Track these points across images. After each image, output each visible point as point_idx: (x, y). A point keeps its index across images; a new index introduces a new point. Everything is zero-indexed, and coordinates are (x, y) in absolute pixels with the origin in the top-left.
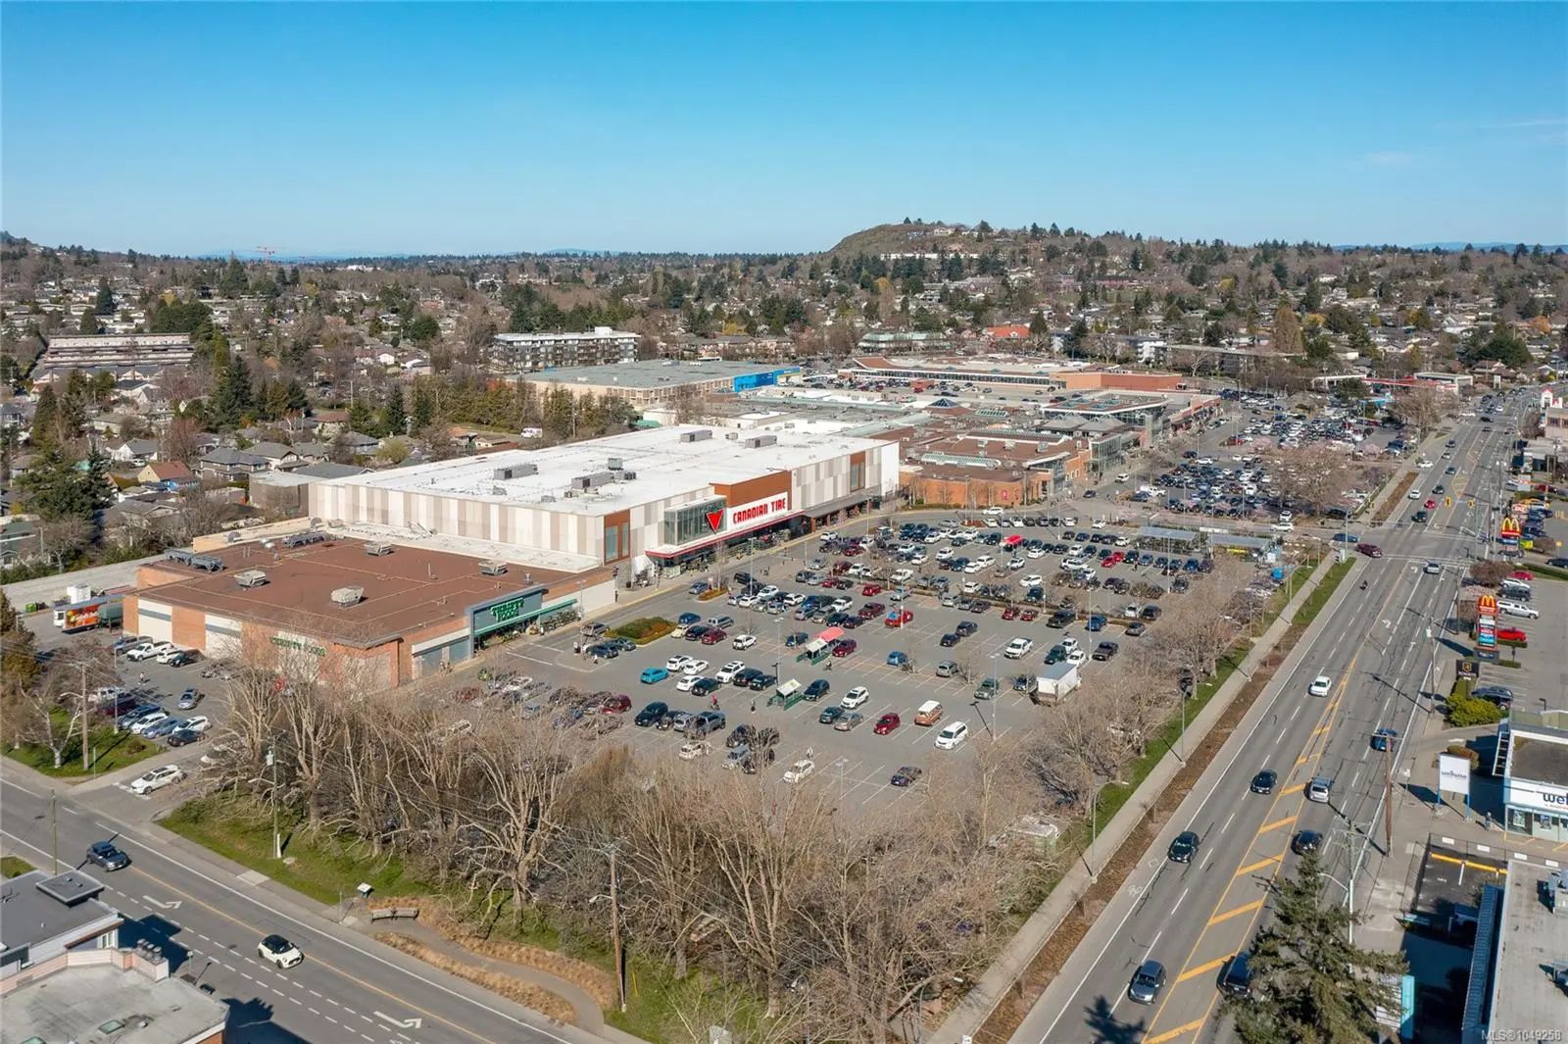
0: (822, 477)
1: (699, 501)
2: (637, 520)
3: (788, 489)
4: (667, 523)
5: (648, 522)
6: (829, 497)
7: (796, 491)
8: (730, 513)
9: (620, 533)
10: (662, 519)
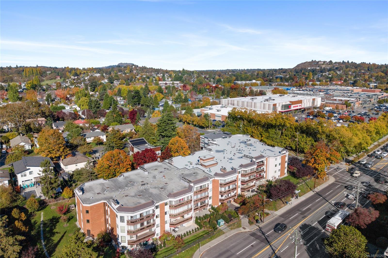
0: (307, 102)
1: (287, 103)
2: (277, 106)
3: (301, 103)
4: (282, 107)
5: (279, 106)
6: (308, 106)
7: (303, 104)
8: (292, 106)
9: (275, 107)
10: (281, 106)
